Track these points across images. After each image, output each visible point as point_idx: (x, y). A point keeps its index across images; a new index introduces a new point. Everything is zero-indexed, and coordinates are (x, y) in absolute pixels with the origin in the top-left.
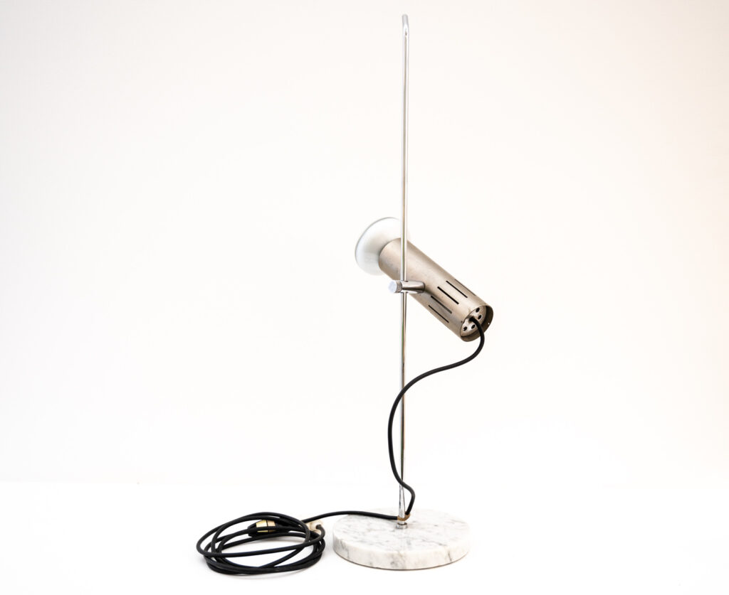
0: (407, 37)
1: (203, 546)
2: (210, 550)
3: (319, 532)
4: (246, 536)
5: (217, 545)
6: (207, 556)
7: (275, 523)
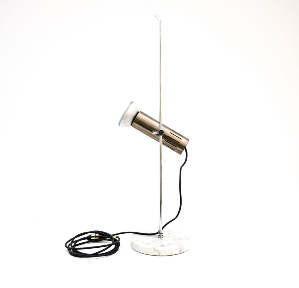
0: (161, 23)
1: (67, 245)
2: (70, 247)
3: (118, 239)
4: (86, 240)
5: (73, 244)
6: (69, 249)
7: (99, 235)
